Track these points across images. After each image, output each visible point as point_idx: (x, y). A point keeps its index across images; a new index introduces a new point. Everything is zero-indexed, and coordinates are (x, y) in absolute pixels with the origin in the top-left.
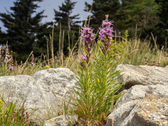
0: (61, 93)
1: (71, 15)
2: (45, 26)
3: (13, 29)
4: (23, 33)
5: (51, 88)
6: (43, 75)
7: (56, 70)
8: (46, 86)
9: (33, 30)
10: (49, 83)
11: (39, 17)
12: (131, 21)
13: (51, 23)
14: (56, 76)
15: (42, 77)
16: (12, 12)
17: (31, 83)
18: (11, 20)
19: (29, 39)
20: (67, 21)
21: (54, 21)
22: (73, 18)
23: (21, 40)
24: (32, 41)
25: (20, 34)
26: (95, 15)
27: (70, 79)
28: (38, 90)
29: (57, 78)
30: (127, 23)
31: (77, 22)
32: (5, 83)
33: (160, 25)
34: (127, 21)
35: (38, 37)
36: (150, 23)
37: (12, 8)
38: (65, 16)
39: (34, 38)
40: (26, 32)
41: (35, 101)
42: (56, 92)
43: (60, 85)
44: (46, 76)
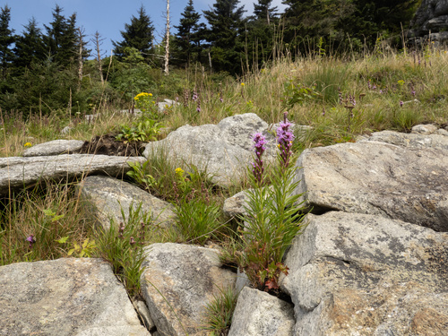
0: (247, 146)
1: (270, 8)
2: (246, 20)
3: (216, 25)
4: (226, 28)
5: (237, 140)
6: (229, 124)
7: (242, 116)
8: (232, 138)
9: (235, 26)
10: (234, 134)
11: (240, 12)
12: (327, 11)
13: (252, 17)
14: (243, 125)
15: (227, 127)
16: (215, 8)
17: (216, 135)
18: (215, 17)
19: (231, 34)
20: (266, 14)
21: (254, 15)
22: (272, 10)
23: (224, 36)
24: (235, 36)
25: (223, 30)
26: (293, 7)
27: (257, 128)
28: (223, 143)
29: (244, 127)
30: (323, 13)
31: (276, 14)
32: (189, 136)
33: (357, 14)
34: (323, 11)
35: (240, 31)
36: (346, 12)
37: (215, 5)
38: (264, 9)
39: (236, 34)
40: (229, 27)
41: (219, 159)
42: (242, 144)
43: (246, 135)
44: (232, 125)
